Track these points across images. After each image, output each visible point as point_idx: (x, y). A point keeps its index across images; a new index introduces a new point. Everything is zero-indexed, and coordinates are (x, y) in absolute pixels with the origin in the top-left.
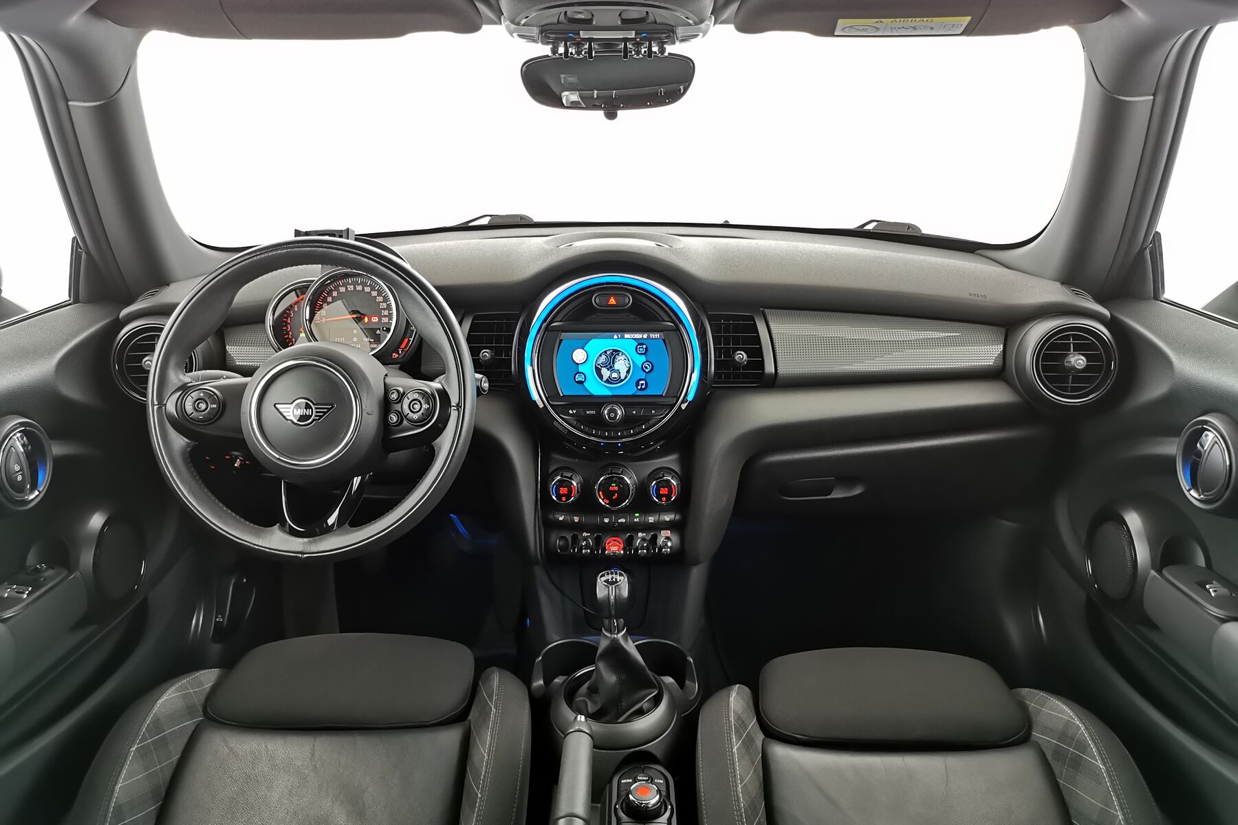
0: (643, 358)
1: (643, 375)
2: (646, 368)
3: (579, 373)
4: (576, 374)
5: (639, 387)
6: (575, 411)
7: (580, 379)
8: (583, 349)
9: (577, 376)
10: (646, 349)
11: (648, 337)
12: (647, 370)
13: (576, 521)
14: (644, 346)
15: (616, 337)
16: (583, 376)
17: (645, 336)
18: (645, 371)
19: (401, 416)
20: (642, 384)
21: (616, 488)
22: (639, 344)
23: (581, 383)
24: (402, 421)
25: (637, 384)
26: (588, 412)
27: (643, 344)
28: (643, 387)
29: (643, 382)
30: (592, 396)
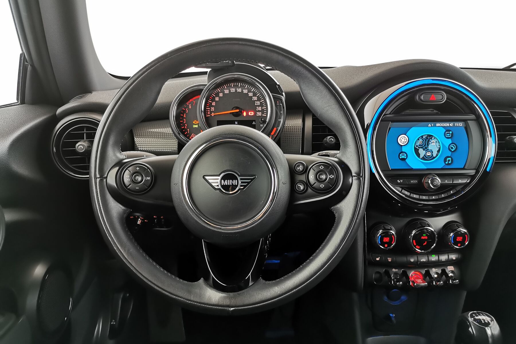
0: (450, 141)
1: (449, 154)
2: (452, 148)
3: (402, 152)
4: (400, 153)
5: (447, 163)
6: (402, 181)
7: (403, 157)
8: (405, 135)
9: (401, 155)
10: (452, 134)
11: (454, 125)
12: (453, 150)
13: (390, 261)
14: (451, 132)
15: (430, 125)
16: (405, 155)
17: (451, 125)
18: (450, 151)
19: (307, 184)
20: (449, 160)
21: (426, 238)
22: (447, 131)
23: (404, 160)
24: (307, 189)
25: (445, 160)
26: (412, 182)
27: (450, 131)
28: (450, 162)
29: (450, 159)
30: (412, 169)
